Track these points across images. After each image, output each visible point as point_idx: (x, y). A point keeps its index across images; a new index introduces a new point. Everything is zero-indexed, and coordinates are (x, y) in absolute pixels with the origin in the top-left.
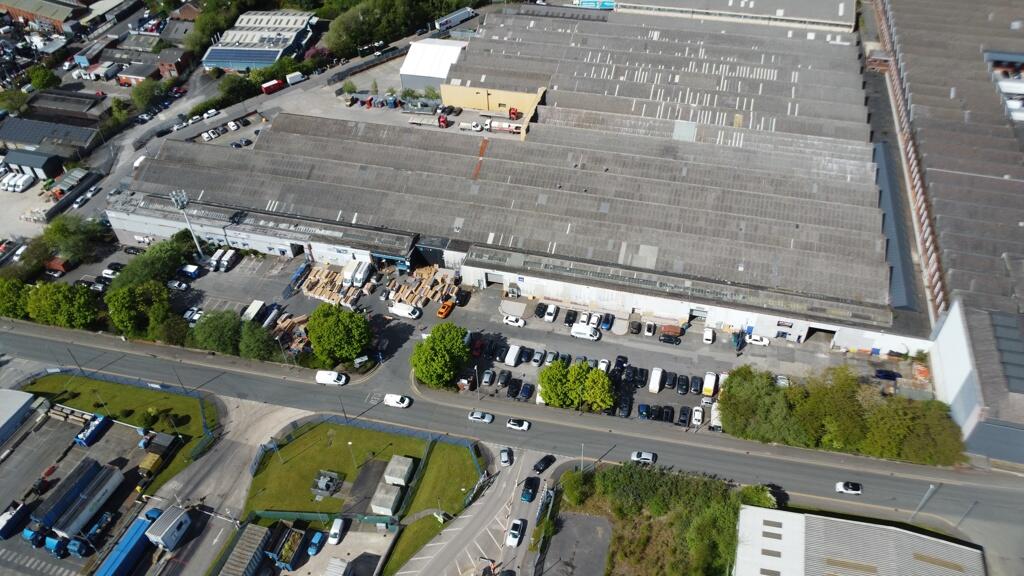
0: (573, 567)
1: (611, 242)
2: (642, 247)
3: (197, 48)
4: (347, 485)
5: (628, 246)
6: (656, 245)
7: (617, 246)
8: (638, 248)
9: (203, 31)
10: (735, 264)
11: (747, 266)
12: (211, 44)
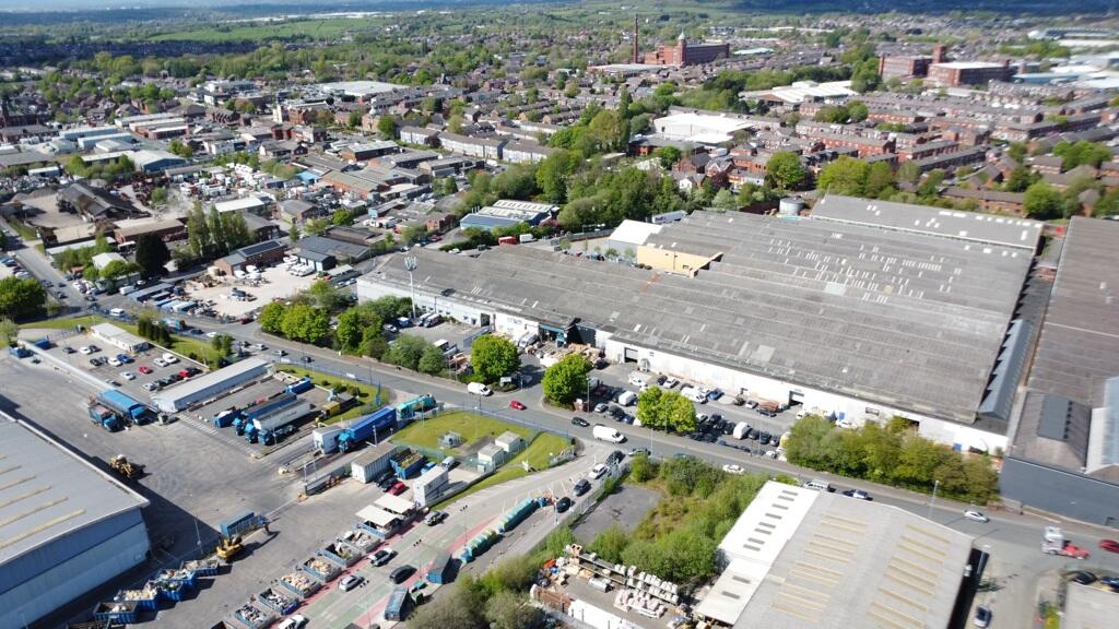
0: (620, 513)
1: (736, 340)
2: (761, 347)
3: (460, 214)
4: (466, 445)
5: (749, 345)
6: (774, 346)
7: (740, 344)
8: (757, 347)
9: (468, 203)
10: (841, 367)
11: (851, 369)
12: (470, 212)
